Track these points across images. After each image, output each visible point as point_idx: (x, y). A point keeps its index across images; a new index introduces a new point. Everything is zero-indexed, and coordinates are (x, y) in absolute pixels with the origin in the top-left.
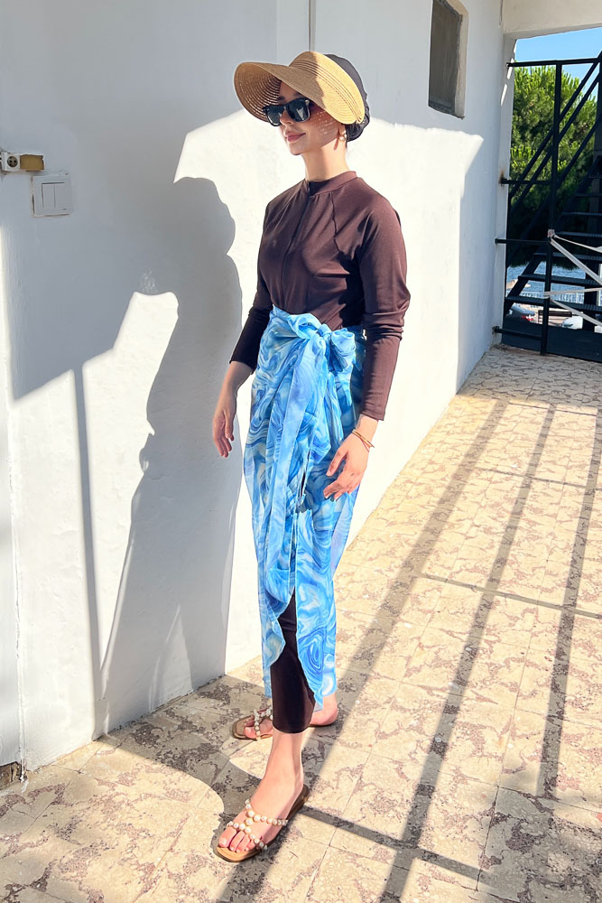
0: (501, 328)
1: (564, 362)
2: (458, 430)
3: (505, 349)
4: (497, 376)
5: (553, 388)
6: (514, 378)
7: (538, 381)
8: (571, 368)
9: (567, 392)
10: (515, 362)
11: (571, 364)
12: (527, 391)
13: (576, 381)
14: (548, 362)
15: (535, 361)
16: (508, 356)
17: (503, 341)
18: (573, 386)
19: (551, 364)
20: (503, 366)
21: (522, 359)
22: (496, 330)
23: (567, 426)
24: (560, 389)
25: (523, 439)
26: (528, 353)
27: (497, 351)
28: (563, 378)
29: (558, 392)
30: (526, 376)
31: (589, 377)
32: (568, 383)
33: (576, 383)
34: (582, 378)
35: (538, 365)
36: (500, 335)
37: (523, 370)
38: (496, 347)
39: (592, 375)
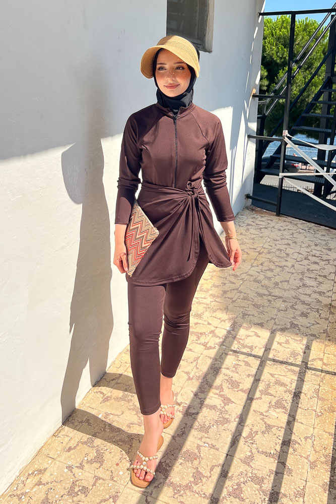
0: (251, 195)
1: (291, 223)
3: (253, 210)
4: (241, 234)
5: (279, 247)
6: (253, 236)
7: (269, 240)
8: (295, 228)
9: (287, 251)
10: (257, 222)
11: (296, 225)
12: (259, 249)
13: (296, 240)
14: (280, 222)
15: (272, 220)
16: (253, 216)
17: (253, 204)
18: (293, 245)
19: (282, 224)
20: (248, 225)
21: (263, 219)
22: (248, 197)
23: (280, 285)
24: (283, 247)
25: (244, 299)
26: (268, 214)
27: (247, 212)
28: (287, 237)
29: (281, 250)
30: (261, 235)
31: (306, 237)
32: (290, 242)
33: (295, 242)
34: (301, 238)
35: (272, 224)
36: (251, 200)
37: (260, 229)
38: (247, 208)
39: (308, 235)
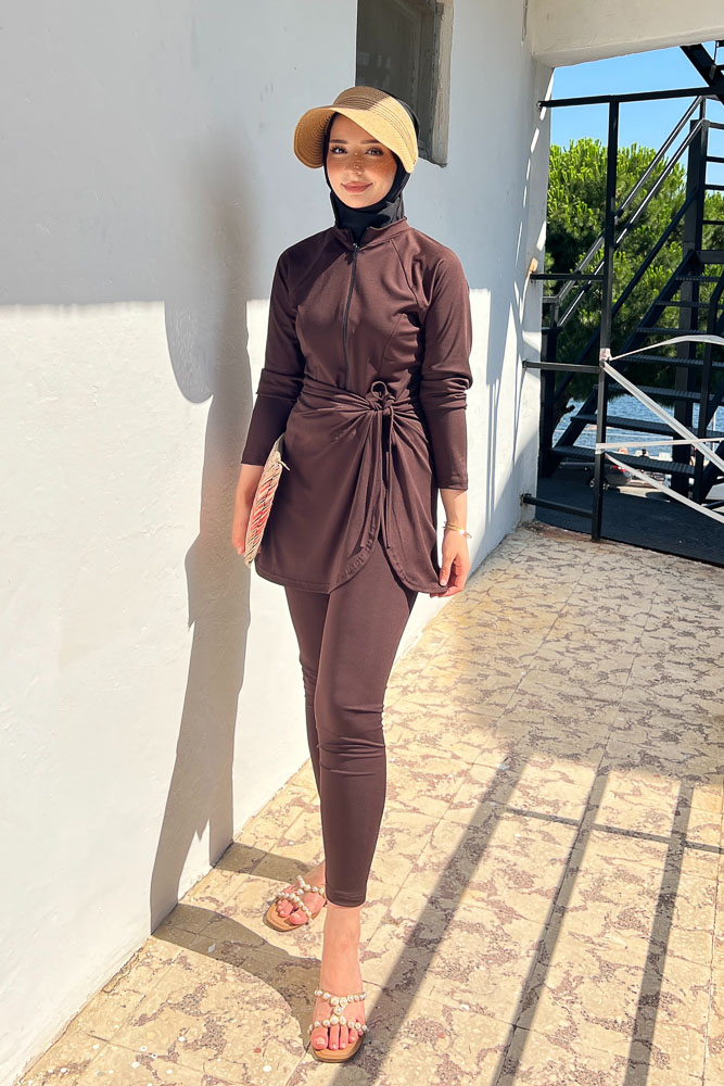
0: (534, 496)
1: (626, 555)
2: (424, 685)
3: (538, 530)
4: (516, 577)
5: (601, 602)
6: (542, 582)
7: (579, 589)
8: (637, 565)
9: (623, 611)
10: (551, 554)
11: (637, 559)
12: (558, 607)
13: (640, 589)
14: (601, 553)
15: (583, 551)
16: (542, 542)
17: (538, 516)
18: (633, 599)
19: (608, 558)
20: (531, 559)
21: (562, 548)
22: (526, 500)
23: (611, 678)
24: (612, 603)
25: (531, 705)
26: (574, 538)
27: (527, 534)
28: (619, 583)
29: (608, 610)
30: (561, 579)
31: (661, 583)
32: (627, 593)
33: (639, 594)
34: (650, 585)
35: (585, 558)
36: (534, 507)
37: (559, 567)
38: (526, 526)
39: (666, 579)
